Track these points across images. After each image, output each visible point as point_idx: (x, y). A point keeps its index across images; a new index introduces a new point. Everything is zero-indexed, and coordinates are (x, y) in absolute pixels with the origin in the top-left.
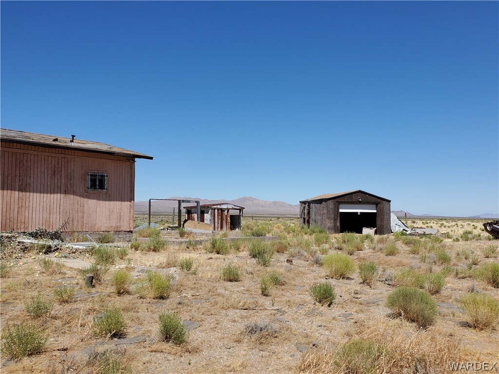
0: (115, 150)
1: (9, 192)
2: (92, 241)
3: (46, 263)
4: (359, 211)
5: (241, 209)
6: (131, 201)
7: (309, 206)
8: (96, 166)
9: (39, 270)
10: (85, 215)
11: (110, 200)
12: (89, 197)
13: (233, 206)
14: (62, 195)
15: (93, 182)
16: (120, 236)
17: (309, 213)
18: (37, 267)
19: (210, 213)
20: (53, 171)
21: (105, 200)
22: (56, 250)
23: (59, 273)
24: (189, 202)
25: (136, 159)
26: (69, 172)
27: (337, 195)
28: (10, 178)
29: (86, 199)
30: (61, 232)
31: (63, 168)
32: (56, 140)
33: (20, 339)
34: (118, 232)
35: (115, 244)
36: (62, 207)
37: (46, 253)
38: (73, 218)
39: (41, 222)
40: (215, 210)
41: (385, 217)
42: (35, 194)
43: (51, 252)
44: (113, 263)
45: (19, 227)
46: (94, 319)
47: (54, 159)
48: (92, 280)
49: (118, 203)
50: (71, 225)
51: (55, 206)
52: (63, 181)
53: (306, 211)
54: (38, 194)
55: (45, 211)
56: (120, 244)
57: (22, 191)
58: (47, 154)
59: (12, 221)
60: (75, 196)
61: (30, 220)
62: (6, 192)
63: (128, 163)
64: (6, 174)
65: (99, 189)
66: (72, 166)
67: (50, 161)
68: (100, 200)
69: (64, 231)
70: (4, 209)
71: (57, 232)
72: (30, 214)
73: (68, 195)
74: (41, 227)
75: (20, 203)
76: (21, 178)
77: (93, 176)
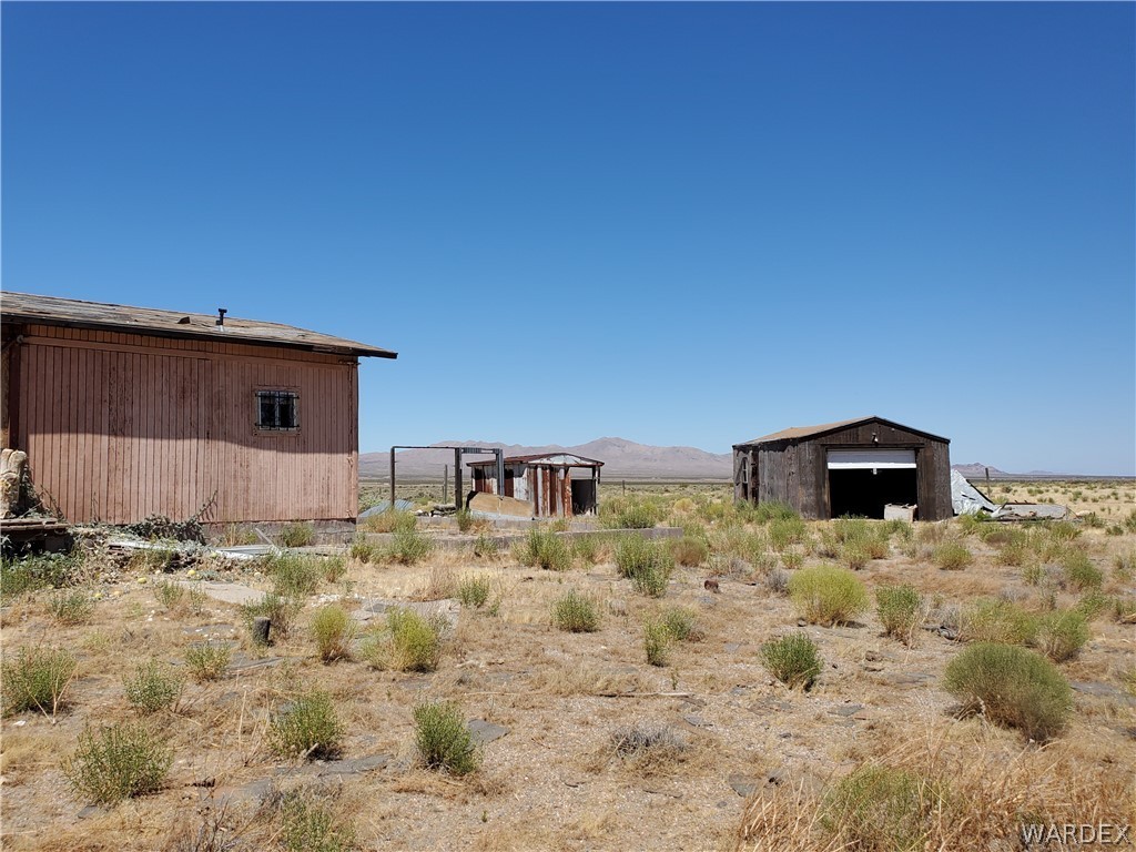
0: (314, 339)
1: (89, 436)
2: (267, 543)
3: (168, 594)
4: (875, 466)
5: (596, 466)
6: (350, 452)
7: (755, 457)
8: (272, 376)
9: (153, 608)
10: (252, 486)
11: (305, 451)
12: (258, 445)
13: (578, 460)
14: (202, 442)
15: (268, 411)
16: (328, 530)
17: (755, 473)
18: (150, 602)
19: (525, 475)
20: (180, 389)
21: (295, 451)
22: (189, 563)
23: (197, 614)
24: (478, 451)
25: (360, 359)
26: (215, 390)
27: (820, 430)
28: (90, 407)
29: (252, 450)
30: (202, 524)
31: (202, 383)
32: (185, 321)
33: (115, 759)
34: (324, 521)
35: (318, 548)
36: (201, 468)
37: (168, 570)
38: (225, 492)
39: (157, 503)
40: (536, 468)
41: (938, 479)
42: (143, 441)
43: (178, 567)
44: (313, 591)
45: (111, 514)
46: (271, 716)
47: (182, 362)
48: (268, 629)
49: (323, 457)
50: (221, 508)
51: (187, 466)
52: (202, 410)
53: (749, 469)
54: (151, 441)
55: (165, 478)
56: (329, 548)
57: (116, 435)
58: (166, 353)
59: (97, 499)
60: (229, 444)
61: (134, 497)
62: (83, 439)
63: (344, 368)
64: (82, 398)
65: (282, 426)
66: (222, 377)
67: (173, 368)
68: (283, 451)
69: (206, 520)
70: (80, 475)
71: (191, 524)
72: (134, 484)
73: (214, 442)
74: (157, 514)
75: (112, 461)
76: (113, 407)
77: (268, 397)
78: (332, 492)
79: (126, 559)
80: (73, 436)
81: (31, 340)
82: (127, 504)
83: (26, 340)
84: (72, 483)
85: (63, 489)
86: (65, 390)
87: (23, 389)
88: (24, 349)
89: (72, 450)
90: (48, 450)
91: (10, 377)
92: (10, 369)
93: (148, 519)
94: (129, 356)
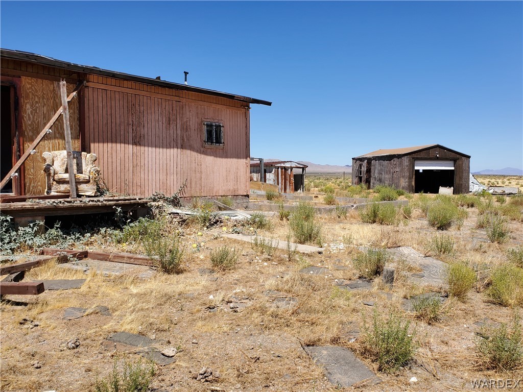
1: (123, 145)
5: (304, 168)
6: (245, 158)
8: (211, 113)
10: (203, 176)
11: (226, 157)
12: (205, 153)
13: (297, 164)
14: (179, 150)
15: (209, 133)
16: (237, 202)
19: (273, 172)
20: (167, 119)
21: (222, 157)
25: (251, 105)
26: (185, 120)
27: (412, 151)
28: (122, 128)
29: (203, 156)
30: (180, 198)
31: (178, 116)
34: (235, 196)
36: (179, 166)
38: (191, 180)
39: (158, 186)
40: (278, 168)
41: (464, 174)
42: (150, 149)
47: (168, 103)
49: (235, 160)
50: (189, 188)
51: (172, 165)
52: (179, 132)
54: (154, 149)
55: (161, 171)
57: (136, 145)
58: (159, 96)
59: (128, 184)
60: (192, 152)
61: (146, 183)
62: (119, 147)
63: (243, 110)
64: (118, 121)
65: (216, 143)
66: (188, 113)
67: (164, 106)
68: (216, 157)
69: (182, 196)
70: (119, 169)
71: (175, 198)
72: (146, 175)
73: (185, 151)
74: (158, 192)
75: (135, 161)
76: (134, 128)
77: (209, 126)
78: (239, 180)
79: (184, 221)
80: (114, 145)
81: (90, 84)
82: (143, 186)
83: (88, 84)
84: (114, 173)
85: (110, 177)
86: (109, 117)
87: (87, 115)
88: (86, 89)
89: (114, 154)
90: (101, 153)
91: (80, 107)
92: (79, 102)
93: (154, 195)
94: (141, 97)
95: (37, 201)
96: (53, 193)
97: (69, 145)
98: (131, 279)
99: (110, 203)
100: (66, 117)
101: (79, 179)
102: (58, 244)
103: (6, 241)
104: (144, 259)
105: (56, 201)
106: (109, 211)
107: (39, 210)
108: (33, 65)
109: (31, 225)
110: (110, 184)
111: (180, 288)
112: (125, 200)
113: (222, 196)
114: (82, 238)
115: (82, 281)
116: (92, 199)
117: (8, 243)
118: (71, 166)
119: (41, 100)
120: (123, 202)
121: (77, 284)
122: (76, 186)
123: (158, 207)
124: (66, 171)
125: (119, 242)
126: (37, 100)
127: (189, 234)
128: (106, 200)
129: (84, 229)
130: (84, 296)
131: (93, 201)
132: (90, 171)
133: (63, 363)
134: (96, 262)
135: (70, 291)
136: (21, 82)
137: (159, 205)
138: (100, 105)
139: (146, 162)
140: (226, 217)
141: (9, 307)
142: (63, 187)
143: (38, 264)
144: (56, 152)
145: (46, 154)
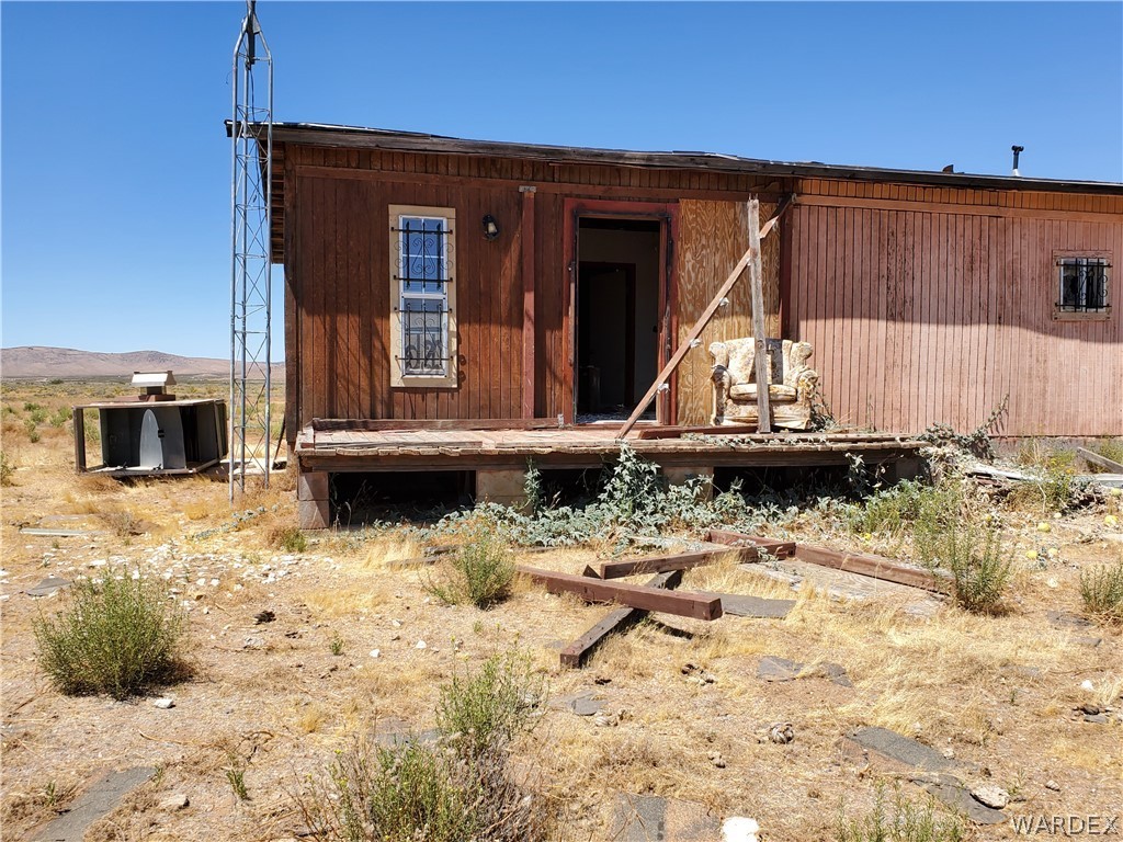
1: (865, 322)
8: (1079, 236)
10: (1050, 388)
11: (1115, 339)
12: (1057, 332)
14: (992, 328)
15: (1072, 284)
20: (968, 259)
21: (1102, 341)
26: (1009, 258)
28: (866, 285)
29: (1051, 340)
30: (991, 438)
31: (994, 251)
36: (991, 364)
38: (1018, 396)
39: (939, 409)
42: (925, 327)
45: (888, 422)
47: (970, 222)
50: (1012, 417)
51: (974, 362)
52: (993, 286)
54: (933, 327)
55: (948, 376)
57: (894, 320)
58: (951, 209)
59: (873, 405)
60: (1024, 331)
61: (914, 402)
62: (858, 325)
64: (857, 273)
65: (1087, 306)
66: (1017, 241)
67: (960, 230)
68: (1090, 340)
69: (995, 434)
70: (855, 373)
71: (980, 439)
72: (914, 385)
73: (1005, 329)
74: (939, 423)
75: (890, 354)
76: (892, 284)
77: (1073, 267)
79: (1004, 493)
80: (847, 322)
81: (805, 200)
82: (906, 411)
83: (799, 200)
84: (846, 383)
85: (837, 391)
86: (839, 263)
87: (795, 262)
88: (796, 211)
89: (847, 342)
90: (820, 341)
91: (781, 248)
92: (782, 239)
93: (929, 431)
94: (910, 216)
95: (702, 436)
96: (726, 423)
97: (760, 327)
98: (890, 614)
99: (840, 445)
100: (756, 271)
101: (776, 394)
102: (738, 523)
103: (650, 509)
104: (915, 573)
105: (736, 439)
106: (838, 463)
107: (705, 454)
108: (700, 174)
109: (691, 482)
110: (836, 405)
111: (1003, 650)
112: (871, 440)
113: (1098, 437)
114: (781, 515)
115: (789, 605)
116: (803, 436)
117: (652, 514)
118: (763, 369)
119: (711, 241)
120: (867, 445)
121: (779, 609)
122: (771, 409)
123: (942, 459)
124: (752, 379)
125: (857, 530)
126: (704, 242)
127: (1016, 526)
128: (831, 440)
129: (785, 497)
130: (794, 636)
131: (804, 440)
132: (798, 379)
133: (766, 768)
134: (812, 568)
135: (767, 622)
136: (680, 210)
137: (945, 455)
138: (823, 240)
139: (915, 358)
140: (1116, 491)
141: (660, 634)
142: (745, 411)
143: (705, 558)
144: (735, 342)
145: (716, 347)
